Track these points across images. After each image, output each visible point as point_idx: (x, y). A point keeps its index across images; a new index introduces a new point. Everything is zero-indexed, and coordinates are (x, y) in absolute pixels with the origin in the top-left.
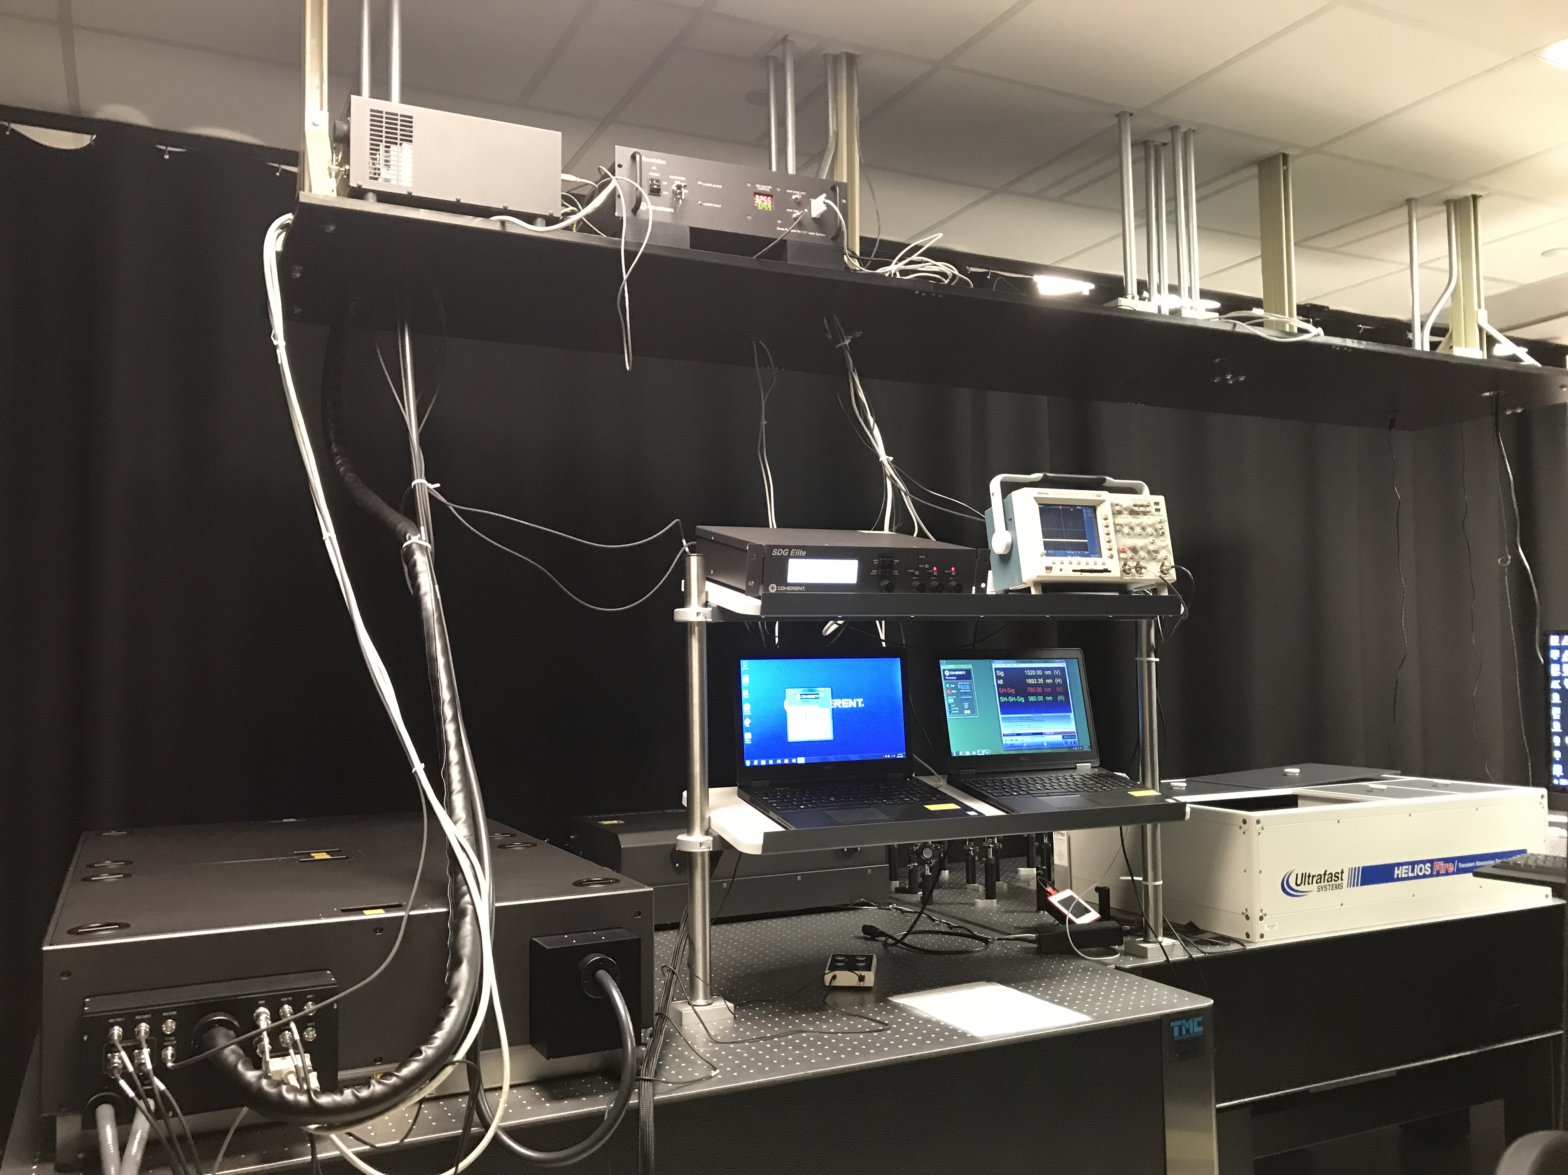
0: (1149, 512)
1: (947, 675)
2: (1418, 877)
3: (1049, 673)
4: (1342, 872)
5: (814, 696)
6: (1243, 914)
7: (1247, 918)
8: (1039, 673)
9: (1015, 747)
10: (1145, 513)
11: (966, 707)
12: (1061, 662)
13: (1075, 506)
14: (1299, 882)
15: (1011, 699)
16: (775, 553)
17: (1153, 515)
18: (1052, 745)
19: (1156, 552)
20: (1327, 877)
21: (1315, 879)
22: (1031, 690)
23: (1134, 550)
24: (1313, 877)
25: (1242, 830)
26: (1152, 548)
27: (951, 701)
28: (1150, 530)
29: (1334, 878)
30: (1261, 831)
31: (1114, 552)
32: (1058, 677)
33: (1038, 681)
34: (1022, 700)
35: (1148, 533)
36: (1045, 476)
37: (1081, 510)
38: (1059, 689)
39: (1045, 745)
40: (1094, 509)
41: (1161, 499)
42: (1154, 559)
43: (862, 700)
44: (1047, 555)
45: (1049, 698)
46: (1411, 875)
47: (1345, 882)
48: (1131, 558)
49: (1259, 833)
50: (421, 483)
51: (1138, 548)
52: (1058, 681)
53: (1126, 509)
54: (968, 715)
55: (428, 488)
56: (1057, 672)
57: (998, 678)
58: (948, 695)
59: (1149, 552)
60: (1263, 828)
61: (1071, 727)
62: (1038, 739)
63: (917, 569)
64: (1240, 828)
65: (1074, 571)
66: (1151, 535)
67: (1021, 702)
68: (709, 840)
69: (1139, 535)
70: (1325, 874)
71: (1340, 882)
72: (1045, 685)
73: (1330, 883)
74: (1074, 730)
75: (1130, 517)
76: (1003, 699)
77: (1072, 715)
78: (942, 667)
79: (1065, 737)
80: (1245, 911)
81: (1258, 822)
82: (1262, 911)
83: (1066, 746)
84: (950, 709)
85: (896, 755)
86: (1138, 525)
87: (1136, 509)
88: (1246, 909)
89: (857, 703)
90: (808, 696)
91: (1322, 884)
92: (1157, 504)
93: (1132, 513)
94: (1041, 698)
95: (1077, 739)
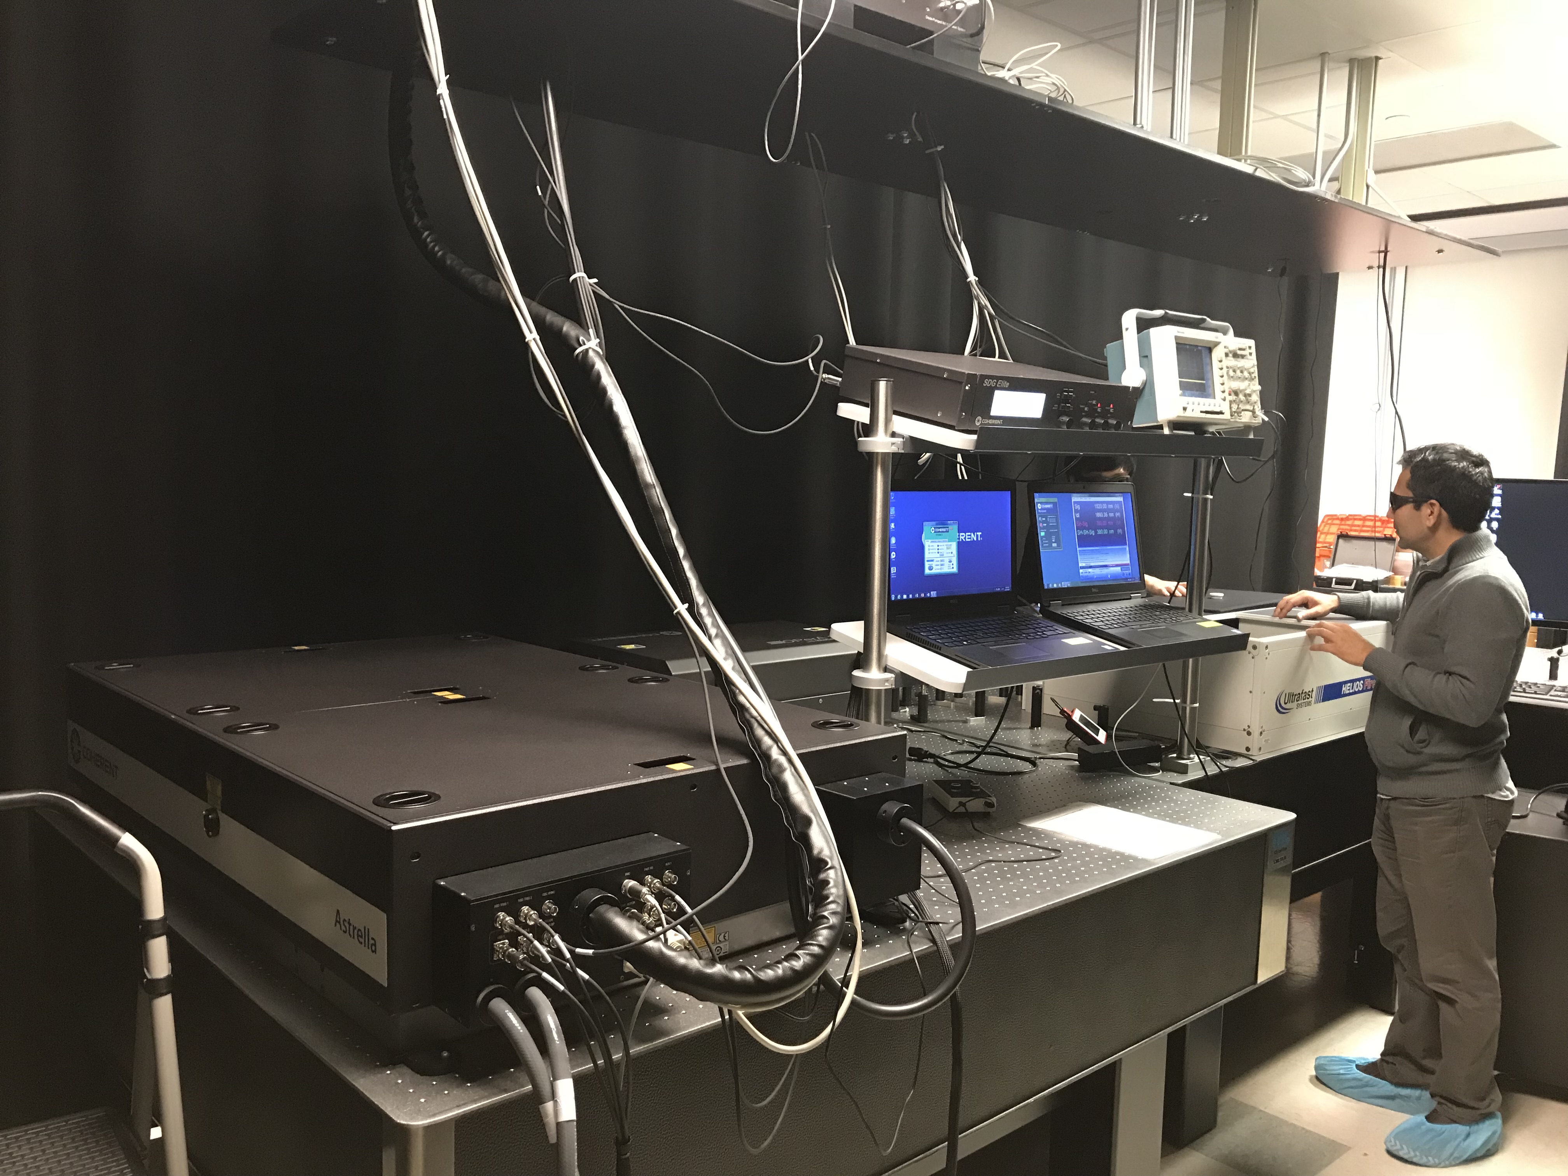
0: (1245, 356)
1: (1040, 508)
2: (1355, 693)
3: (1111, 506)
4: (1312, 691)
5: (944, 530)
6: (1244, 730)
7: (1249, 733)
8: (1105, 506)
9: (1088, 579)
10: (1243, 357)
11: (1053, 541)
12: (1120, 496)
13: (1197, 346)
14: (1286, 701)
15: (1086, 532)
16: (987, 383)
17: (1248, 359)
18: (1115, 577)
19: (1250, 395)
20: (1303, 695)
21: (1296, 697)
22: (1099, 523)
23: (1236, 393)
24: (1296, 695)
25: (1251, 655)
26: (1248, 392)
27: (1043, 534)
28: (1246, 374)
29: (1307, 696)
30: (1267, 656)
31: (1226, 394)
32: (1117, 511)
33: (1104, 515)
34: (1092, 533)
35: (1244, 377)
36: (1166, 313)
37: (1201, 351)
38: (1119, 523)
39: (1109, 576)
40: (1210, 350)
41: (1251, 343)
42: (1249, 402)
43: (980, 533)
44: (1183, 395)
45: (1112, 532)
46: (1351, 691)
47: (1313, 700)
48: (1234, 401)
49: (1266, 658)
50: (583, 277)
51: (1238, 391)
52: (1118, 514)
53: (1230, 352)
54: (1055, 548)
55: (590, 285)
56: (1117, 506)
57: (1076, 511)
58: (1041, 528)
59: (1245, 395)
60: (1269, 654)
61: (1127, 560)
62: (1105, 571)
63: (1086, 405)
64: (1249, 653)
65: (1201, 412)
66: (1246, 379)
67: (1092, 535)
68: (892, 677)
69: (1240, 378)
70: (1302, 693)
71: (1310, 699)
72: (1109, 519)
73: (1305, 701)
74: (1129, 562)
75: (1232, 359)
76: (1080, 532)
77: (1128, 549)
78: (1036, 500)
79: (1123, 569)
80: (1246, 728)
81: (1267, 647)
82: (1262, 727)
83: (1123, 577)
84: (1042, 542)
85: (1005, 588)
86: (1239, 368)
87: (1239, 352)
88: (1249, 727)
89: (977, 535)
90: (940, 530)
91: (1299, 702)
92: (1250, 347)
93: (1235, 356)
94: (1106, 532)
95: (1130, 571)
